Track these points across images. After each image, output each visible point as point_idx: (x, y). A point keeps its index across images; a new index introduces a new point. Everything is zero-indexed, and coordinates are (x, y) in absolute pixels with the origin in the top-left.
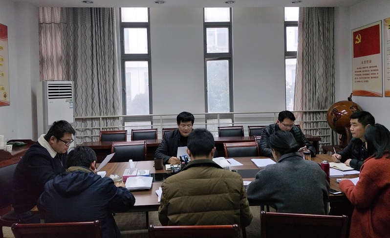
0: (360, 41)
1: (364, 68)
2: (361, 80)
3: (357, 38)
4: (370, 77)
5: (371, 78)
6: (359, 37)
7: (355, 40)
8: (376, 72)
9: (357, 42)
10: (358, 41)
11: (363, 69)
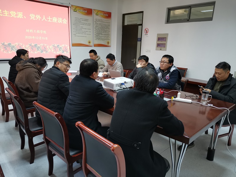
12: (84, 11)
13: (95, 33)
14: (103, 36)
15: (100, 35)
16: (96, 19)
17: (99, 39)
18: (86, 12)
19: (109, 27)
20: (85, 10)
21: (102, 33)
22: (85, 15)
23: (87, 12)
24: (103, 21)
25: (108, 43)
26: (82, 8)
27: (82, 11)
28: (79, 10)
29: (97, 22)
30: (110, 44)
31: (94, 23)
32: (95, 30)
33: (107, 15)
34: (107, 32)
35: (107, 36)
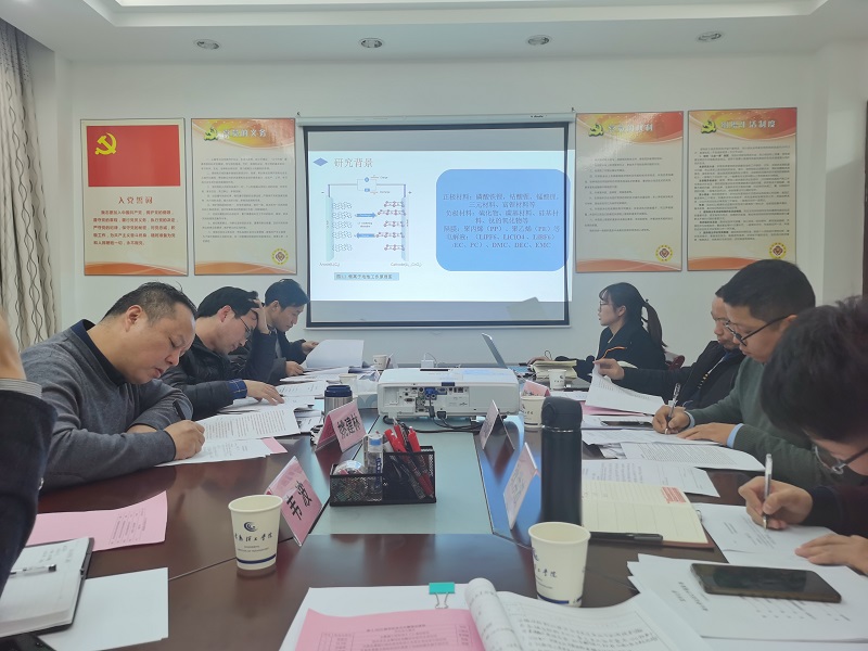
0: (112, 149)
1: (128, 212)
2: (115, 239)
3: (102, 140)
4: (149, 234)
5: (153, 235)
6: (109, 140)
7: (92, 144)
8: (169, 224)
9: (98, 151)
10: (106, 149)
11: (125, 216)
12: (640, 128)
13: (694, 212)
14: (747, 218)
15: (728, 217)
16: (704, 151)
17: (719, 235)
18: (650, 127)
20: (644, 122)
22: (644, 140)
23: (657, 127)
24: (746, 152)
25: (778, 250)
27: (627, 127)
28: (616, 128)
31: (694, 167)
32: (697, 195)
33: (772, 124)
34: (768, 200)
35: (768, 218)
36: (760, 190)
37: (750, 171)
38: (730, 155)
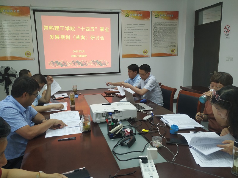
12: (139, 15)
13: (153, 40)
14: (166, 42)
15: (162, 42)
16: (155, 23)
17: (159, 47)
18: (141, 15)
19: (174, 30)
20: (140, 13)
21: (164, 39)
22: (140, 19)
23: (143, 15)
24: (166, 23)
25: (173, 51)
26: (137, 11)
27: (136, 15)
28: (132, 15)
29: (156, 26)
30: (175, 53)
31: (153, 27)
32: (154, 35)
33: (172, 16)
34: (171, 37)
35: (171, 42)
36: (169, 34)
37: (167, 29)
38: (162, 24)
